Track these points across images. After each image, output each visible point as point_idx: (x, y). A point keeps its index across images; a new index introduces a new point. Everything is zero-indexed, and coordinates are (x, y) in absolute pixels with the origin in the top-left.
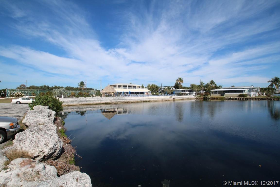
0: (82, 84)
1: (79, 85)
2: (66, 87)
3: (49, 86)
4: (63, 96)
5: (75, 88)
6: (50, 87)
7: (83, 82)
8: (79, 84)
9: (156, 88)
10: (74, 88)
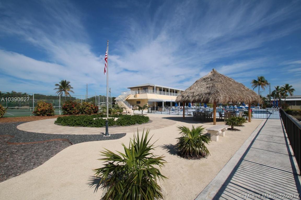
0: (64, 85)
1: (58, 87)
5: (47, 96)
7: (67, 81)
8: (57, 85)
10: (45, 96)
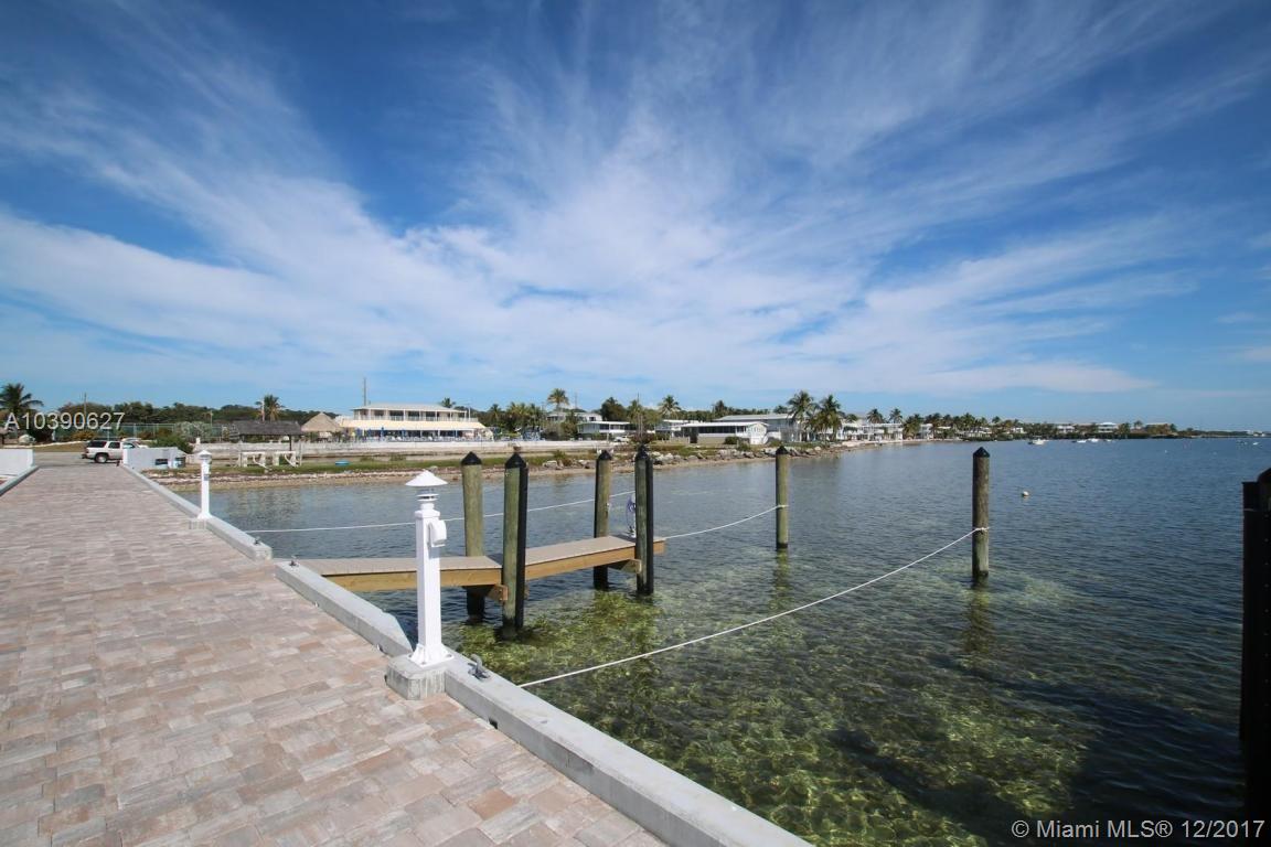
1: (263, 403)
2: (224, 408)
3: (154, 407)
4: (198, 440)
6: (157, 410)
9: (534, 416)
